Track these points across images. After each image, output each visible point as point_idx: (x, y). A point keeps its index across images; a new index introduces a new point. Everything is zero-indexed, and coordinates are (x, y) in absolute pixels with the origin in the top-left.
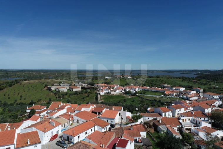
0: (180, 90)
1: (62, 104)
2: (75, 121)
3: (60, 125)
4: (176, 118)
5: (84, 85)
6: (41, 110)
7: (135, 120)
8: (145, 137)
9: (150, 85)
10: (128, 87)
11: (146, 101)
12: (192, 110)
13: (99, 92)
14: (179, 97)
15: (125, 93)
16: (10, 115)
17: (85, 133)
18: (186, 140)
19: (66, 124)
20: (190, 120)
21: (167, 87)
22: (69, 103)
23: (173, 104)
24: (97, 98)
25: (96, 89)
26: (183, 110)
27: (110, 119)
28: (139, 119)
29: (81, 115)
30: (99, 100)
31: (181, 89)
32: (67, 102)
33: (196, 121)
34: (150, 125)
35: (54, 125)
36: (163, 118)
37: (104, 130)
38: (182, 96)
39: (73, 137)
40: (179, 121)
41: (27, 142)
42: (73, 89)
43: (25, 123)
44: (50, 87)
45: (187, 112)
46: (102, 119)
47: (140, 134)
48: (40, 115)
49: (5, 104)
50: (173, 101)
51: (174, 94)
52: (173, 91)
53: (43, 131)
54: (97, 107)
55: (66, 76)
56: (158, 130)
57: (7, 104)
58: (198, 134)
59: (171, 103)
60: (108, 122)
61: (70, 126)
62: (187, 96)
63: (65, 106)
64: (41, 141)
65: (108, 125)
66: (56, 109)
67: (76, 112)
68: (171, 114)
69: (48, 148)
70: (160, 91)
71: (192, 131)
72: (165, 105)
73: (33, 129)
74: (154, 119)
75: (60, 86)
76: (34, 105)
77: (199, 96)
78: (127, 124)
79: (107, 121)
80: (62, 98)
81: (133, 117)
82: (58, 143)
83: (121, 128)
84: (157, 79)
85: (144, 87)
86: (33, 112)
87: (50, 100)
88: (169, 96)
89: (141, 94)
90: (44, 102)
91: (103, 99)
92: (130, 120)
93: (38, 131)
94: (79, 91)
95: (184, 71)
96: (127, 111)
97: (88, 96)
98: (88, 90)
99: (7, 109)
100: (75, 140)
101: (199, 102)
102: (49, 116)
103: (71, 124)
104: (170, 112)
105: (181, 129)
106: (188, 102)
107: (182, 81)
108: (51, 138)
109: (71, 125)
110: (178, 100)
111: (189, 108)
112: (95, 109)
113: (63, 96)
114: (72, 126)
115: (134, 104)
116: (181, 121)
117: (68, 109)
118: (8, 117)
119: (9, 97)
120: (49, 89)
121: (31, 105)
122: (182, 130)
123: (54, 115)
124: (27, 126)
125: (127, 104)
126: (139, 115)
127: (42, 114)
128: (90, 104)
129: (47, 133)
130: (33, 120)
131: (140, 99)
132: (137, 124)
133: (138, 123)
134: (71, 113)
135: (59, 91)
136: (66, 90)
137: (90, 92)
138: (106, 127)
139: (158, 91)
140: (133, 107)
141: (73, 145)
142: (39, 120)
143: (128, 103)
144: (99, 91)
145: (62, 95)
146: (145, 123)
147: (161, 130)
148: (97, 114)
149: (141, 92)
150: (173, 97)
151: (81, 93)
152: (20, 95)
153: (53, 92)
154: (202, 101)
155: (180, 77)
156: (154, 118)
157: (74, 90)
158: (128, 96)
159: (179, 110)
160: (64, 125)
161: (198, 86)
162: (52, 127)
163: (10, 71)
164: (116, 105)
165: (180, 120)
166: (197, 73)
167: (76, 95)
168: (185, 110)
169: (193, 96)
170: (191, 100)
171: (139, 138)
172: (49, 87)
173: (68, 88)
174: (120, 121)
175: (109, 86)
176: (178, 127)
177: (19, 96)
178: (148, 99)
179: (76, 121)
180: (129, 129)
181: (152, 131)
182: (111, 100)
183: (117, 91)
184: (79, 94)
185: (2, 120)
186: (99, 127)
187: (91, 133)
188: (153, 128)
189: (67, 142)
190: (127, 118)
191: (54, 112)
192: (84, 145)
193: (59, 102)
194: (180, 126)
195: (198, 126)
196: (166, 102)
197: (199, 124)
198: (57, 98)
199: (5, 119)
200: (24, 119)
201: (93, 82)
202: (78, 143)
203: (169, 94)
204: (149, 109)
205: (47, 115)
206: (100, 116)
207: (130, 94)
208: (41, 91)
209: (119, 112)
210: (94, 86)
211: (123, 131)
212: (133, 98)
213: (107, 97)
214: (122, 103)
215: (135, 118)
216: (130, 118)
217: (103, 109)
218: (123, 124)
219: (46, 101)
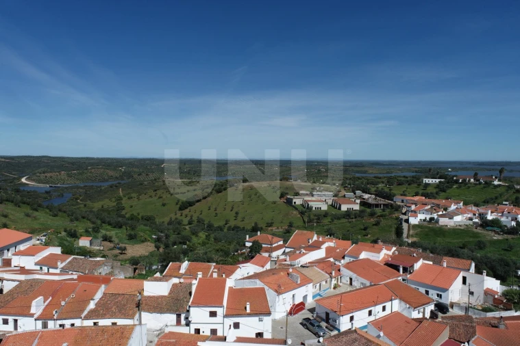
1: (315, 238)
2: (343, 281)
3: (311, 284)
5: (366, 196)
6: (273, 246)
7: (515, 303)
10: (494, 210)
13: (405, 217)
15: (481, 226)
16: (217, 248)
17: (367, 311)
19: (324, 283)
22: (330, 236)
24: (399, 232)
25: (398, 208)
27: (435, 288)
29: (359, 267)
30: (405, 235)
32: (327, 233)
35: (299, 282)
37: (416, 315)
39: (339, 316)
41: (246, 308)
42: (340, 206)
43: (242, 268)
44: (292, 197)
46: (414, 286)
48: (270, 256)
49: (210, 227)
53: (276, 291)
54: (399, 252)
57: (213, 226)
60: (430, 295)
61: (332, 289)
63: (323, 243)
64: (272, 310)
65: (428, 303)
66: (304, 248)
67: (347, 260)
69: (284, 329)
73: (256, 282)
75: (313, 196)
76: (259, 233)
78: (486, 310)
79: (427, 292)
80: (315, 225)
81: (505, 294)
82: (305, 322)
83: (468, 318)
86: (256, 249)
87: (291, 225)
90: (278, 228)
91: (416, 234)
92: (497, 302)
93: (266, 288)
94: (355, 210)
96: (487, 275)
97: (376, 225)
98: (378, 211)
99: (212, 236)
100: (344, 324)
102: (288, 259)
103: (335, 284)
108: (292, 308)
109: (335, 288)
112: (394, 256)
113: (318, 219)
114: (338, 291)
117: (329, 250)
118: (214, 252)
119: (216, 214)
120: (289, 202)
121: (254, 233)
123: (298, 260)
124: (246, 275)
125: (489, 255)
127: (275, 254)
128: (380, 243)
129: (284, 296)
130: (256, 265)
134: (335, 260)
135: (310, 208)
136: (324, 207)
137: (381, 216)
138: (424, 309)
140: (507, 264)
141: (337, 335)
142: (268, 266)
143: (492, 254)
144: (405, 214)
145: (316, 217)
148: (399, 271)
151: (359, 216)
152: (235, 210)
153: (296, 209)
157: (344, 208)
158: (493, 234)
160: (318, 285)
162: (294, 284)
164: (451, 253)
167: (347, 220)
172: (288, 197)
173: (330, 202)
174: (465, 300)
175: (433, 204)
177: (233, 213)
179: (346, 280)
180: (493, 326)
182: (439, 240)
183: (458, 219)
184: (355, 218)
185: (205, 256)
186: (403, 303)
187: (382, 314)
189: (324, 324)
190: (488, 293)
191: (298, 252)
192: (364, 341)
193: (309, 232)
198: (304, 222)
199: (209, 255)
200: (241, 259)
201: (390, 190)
202: (349, 332)
205: (283, 257)
206: (408, 276)
207: (498, 230)
208: (274, 205)
209: (462, 274)
210: (392, 200)
211: (474, 327)
212: (507, 240)
213: (426, 230)
214: (473, 252)
215: (516, 297)
216: (496, 297)
217: (417, 261)
218: (474, 308)
219: (283, 228)
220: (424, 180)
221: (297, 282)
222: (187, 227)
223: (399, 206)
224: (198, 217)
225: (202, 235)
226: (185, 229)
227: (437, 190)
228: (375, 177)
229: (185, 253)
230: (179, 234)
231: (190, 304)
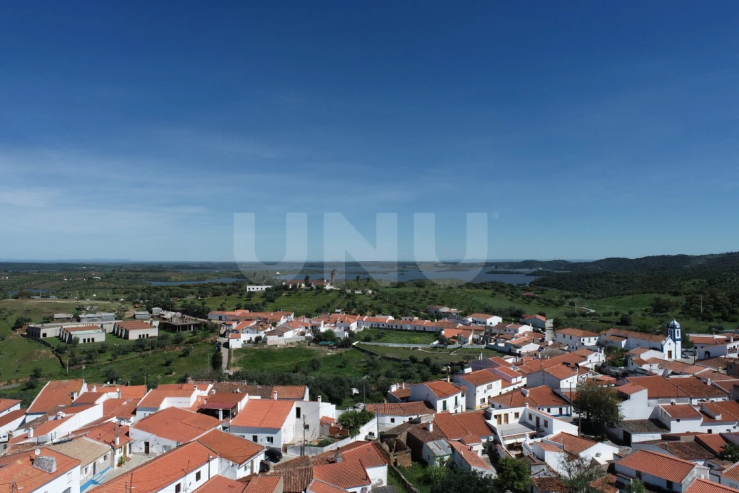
0: (488, 324)
1: (84, 389)
2: (135, 449)
3: (78, 468)
4: (478, 413)
5: (168, 315)
7: (351, 428)
8: (385, 484)
9: (396, 309)
10: (326, 320)
11: (385, 361)
12: (525, 386)
13: (223, 340)
14: (483, 346)
15: (314, 341)
17: (172, 487)
18: (509, 483)
19: (101, 460)
20: (520, 415)
21: (447, 316)
22: (111, 383)
23: (468, 370)
24: (216, 362)
25: (214, 329)
26: (497, 388)
27: (264, 431)
28: (364, 423)
29: (158, 423)
30: (224, 365)
31: (488, 321)
32: (105, 379)
33: (538, 419)
34: (399, 442)
35: (54, 469)
36: (438, 416)
37: (242, 473)
38: (493, 344)
40: (488, 421)
42: (127, 332)
44: (39, 326)
45: (508, 393)
46: (237, 434)
47: (367, 477)
50: (468, 358)
51: (470, 338)
52: (465, 327)
54: (217, 391)
55: (102, 284)
56: (425, 456)
58: (543, 460)
59: (462, 366)
60: (259, 442)
61: (116, 467)
62: (508, 341)
63: (99, 395)
65: (256, 453)
66: (62, 409)
67: (140, 415)
68: (462, 401)
70: (426, 330)
71: (526, 453)
72: (444, 372)
74: (411, 422)
75: (79, 320)
77: (543, 340)
78: (322, 444)
79: (255, 438)
80: (84, 367)
81: (342, 420)
83: (304, 460)
84: (417, 289)
85: (377, 317)
87: (36, 374)
88: (454, 343)
89: (368, 339)
90: (9, 382)
91: (240, 362)
92: (333, 431)
94: (151, 337)
95: (497, 265)
96: (322, 401)
97: (184, 355)
98: (187, 335)
101: (543, 358)
102: (32, 435)
103: (121, 458)
104: (459, 395)
105: (493, 447)
106: (511, 360)
107: (493, 295)
109: (120, 465)
110: (481, 358)
111: (514, 381)
112: (210, 398)
113: (90, 357)
114: (126, 468)
115: (346, 375)
116: (493, 422)
117: (109, 407)
120: (33, 334)
122: (496, 450)
123: (53, 432)
125: (324, 375)
126: (363, 410)
128: (191, 381)
131: (364, 358)
132: (358, 443)
133: (361, 437)
134: (121, 419)
135: (73, 342)
136: (100, 337)
137: (191, 342)
138: (252, 462)
139: (422, 329)
140: (342, 384)
143: (326, 373)
144: (224, 336)
145: (85, 356)
146: (383, 436)
147: (435, 457)
148: (217, 417)
149: (366, 333)
150: (465, 346)
151: (158, 346)
153: (49, 345)
154: (551, 355)
155: (485, 284)
156: (410, 419)
157: (134, 335)
158: (326, 349)
159: (485, 387)
160: (92, 464)
161: (538, 311)
162: (43, 476)
164: (283, 381)
165: (489, 419)
166: (534, 270)
167: (138, 354)
168: (503, 387)
169: (526, 343)
170: (519, 355)
171: (362, 489)
172: (32, 326)
173: (110, 328)
174: (301, 437)
175: (259, 318)
176: (484, 440)
178: (390, 356)
179: (139, 447)
180: (330, 463)
181: (405, 460)
182: (268, 365)
183: (289, 335)
184: (152, 348)
186: (225, 462)
187: (196, 485)
188: (409, 450)
190: (324, 422)
191: (51, 418)
193: (73, 381)
194: (492, 438)
195: (542, 434)
196: (446, 365)
197: (545, 429)
198: (63, 365)
201: (203, 303)
203: (454, 337)
204: (394, 388)
205: (21, 432)
206: (231, 421)
207: (332, 344)
209: (296, 405)
210: (206, 318)
211: (310, 470)
212: (341, 354)
213: (252, 354)
214: (306, 375)
215: (351, 421)
216: (332, 425)
217: (241, 398)
218: (311, 445)
219: (20, 380)
220: (248, 287)
221: (50, 470)
223: (216, 326)
227: (264, 299)
228: (181, 286)
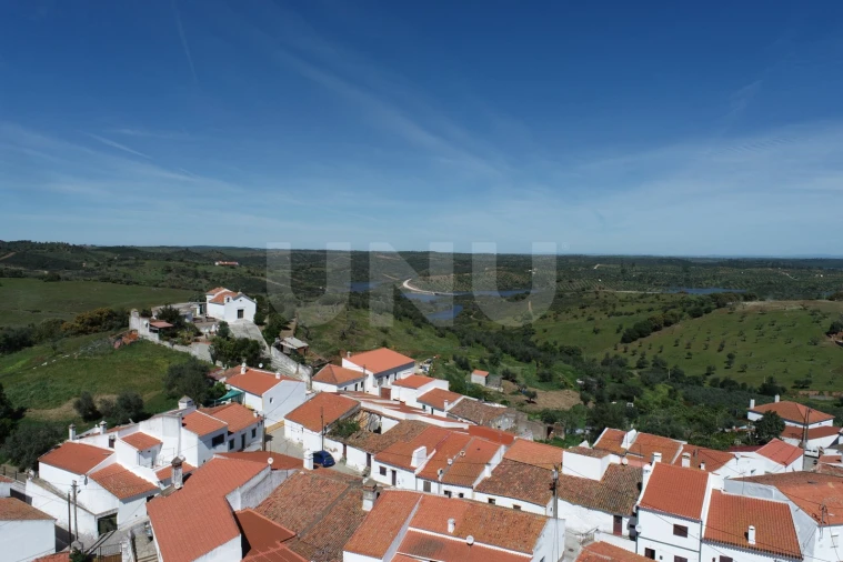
6: (810, 427)
16: (690, 414)
41: (746, 535)
43: (741, 459)
49: (677, 376)
53: (816, 517)
57: (682, 375)
64: (805, 552)
73: (771, 492)
76: (777, 398)
86: (771, 428)
90: (821, 393)
93: (793, 506)
99: (681, 392)
118: (683, 421)
119: (689, 354)
121: (766, 397)
124: (749, 475)
127: (813, 444)
129: (836, 530)
130: (771, 458)
142: (797, 465)
152: (727, 350)
163: (695, 264)
177: (723, 355)
185: (667, 427)
199: (674, 425)
200: (738, 442)
205: (833, 452)
208: (813, 348)
219: (834, 394)
222: (635, 372)
224: (655, 357)
225: (663, 389)
226: (632, 375)
229: (631, 415)
230: (620, 382)
231: (638, 503)
